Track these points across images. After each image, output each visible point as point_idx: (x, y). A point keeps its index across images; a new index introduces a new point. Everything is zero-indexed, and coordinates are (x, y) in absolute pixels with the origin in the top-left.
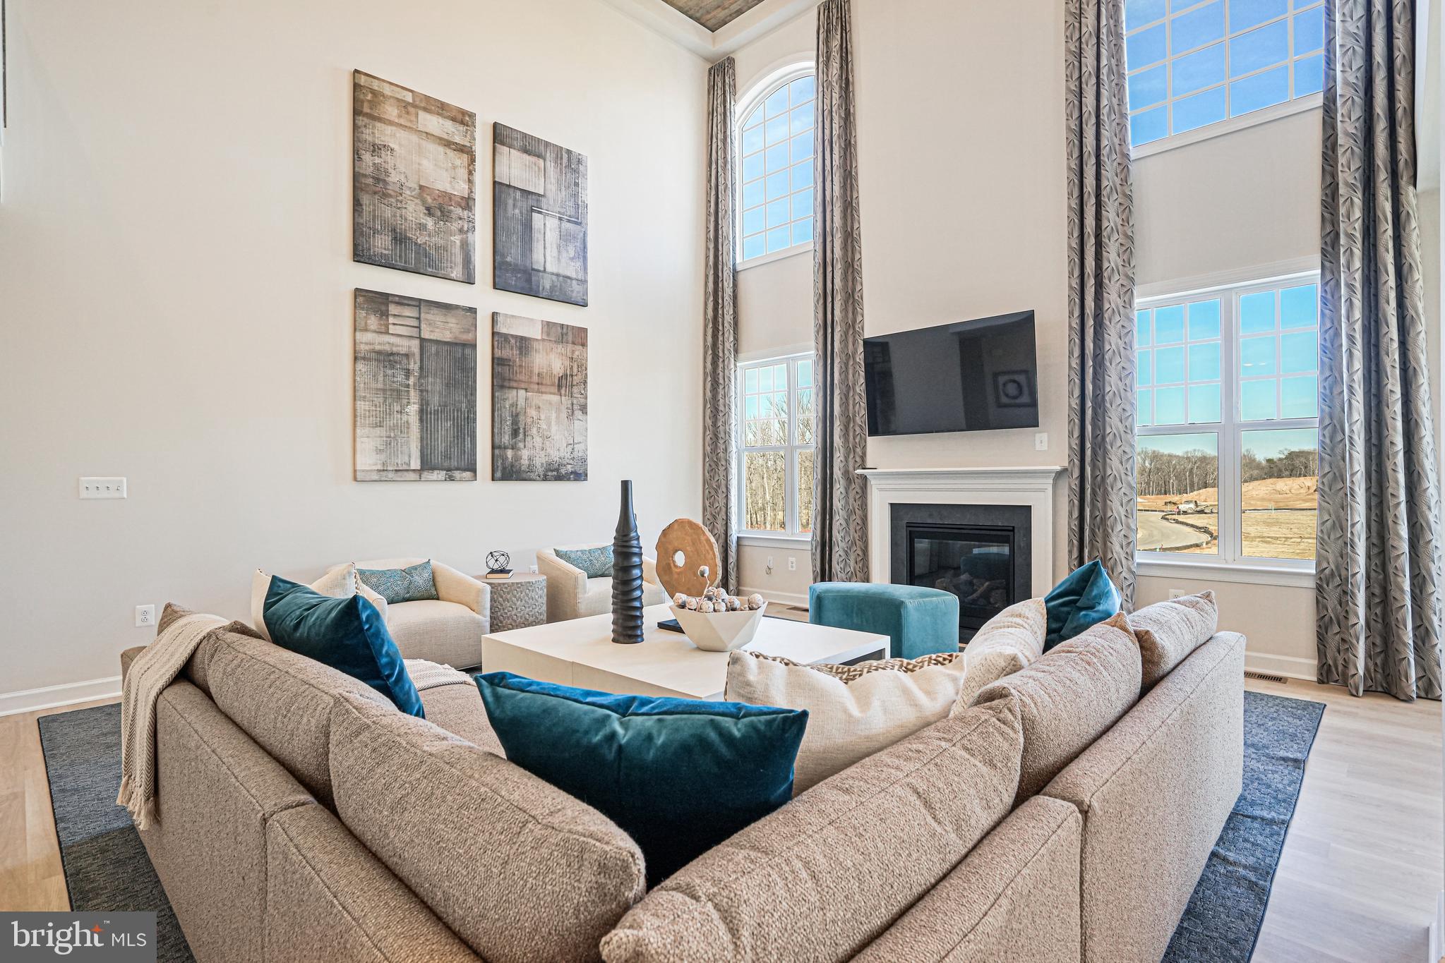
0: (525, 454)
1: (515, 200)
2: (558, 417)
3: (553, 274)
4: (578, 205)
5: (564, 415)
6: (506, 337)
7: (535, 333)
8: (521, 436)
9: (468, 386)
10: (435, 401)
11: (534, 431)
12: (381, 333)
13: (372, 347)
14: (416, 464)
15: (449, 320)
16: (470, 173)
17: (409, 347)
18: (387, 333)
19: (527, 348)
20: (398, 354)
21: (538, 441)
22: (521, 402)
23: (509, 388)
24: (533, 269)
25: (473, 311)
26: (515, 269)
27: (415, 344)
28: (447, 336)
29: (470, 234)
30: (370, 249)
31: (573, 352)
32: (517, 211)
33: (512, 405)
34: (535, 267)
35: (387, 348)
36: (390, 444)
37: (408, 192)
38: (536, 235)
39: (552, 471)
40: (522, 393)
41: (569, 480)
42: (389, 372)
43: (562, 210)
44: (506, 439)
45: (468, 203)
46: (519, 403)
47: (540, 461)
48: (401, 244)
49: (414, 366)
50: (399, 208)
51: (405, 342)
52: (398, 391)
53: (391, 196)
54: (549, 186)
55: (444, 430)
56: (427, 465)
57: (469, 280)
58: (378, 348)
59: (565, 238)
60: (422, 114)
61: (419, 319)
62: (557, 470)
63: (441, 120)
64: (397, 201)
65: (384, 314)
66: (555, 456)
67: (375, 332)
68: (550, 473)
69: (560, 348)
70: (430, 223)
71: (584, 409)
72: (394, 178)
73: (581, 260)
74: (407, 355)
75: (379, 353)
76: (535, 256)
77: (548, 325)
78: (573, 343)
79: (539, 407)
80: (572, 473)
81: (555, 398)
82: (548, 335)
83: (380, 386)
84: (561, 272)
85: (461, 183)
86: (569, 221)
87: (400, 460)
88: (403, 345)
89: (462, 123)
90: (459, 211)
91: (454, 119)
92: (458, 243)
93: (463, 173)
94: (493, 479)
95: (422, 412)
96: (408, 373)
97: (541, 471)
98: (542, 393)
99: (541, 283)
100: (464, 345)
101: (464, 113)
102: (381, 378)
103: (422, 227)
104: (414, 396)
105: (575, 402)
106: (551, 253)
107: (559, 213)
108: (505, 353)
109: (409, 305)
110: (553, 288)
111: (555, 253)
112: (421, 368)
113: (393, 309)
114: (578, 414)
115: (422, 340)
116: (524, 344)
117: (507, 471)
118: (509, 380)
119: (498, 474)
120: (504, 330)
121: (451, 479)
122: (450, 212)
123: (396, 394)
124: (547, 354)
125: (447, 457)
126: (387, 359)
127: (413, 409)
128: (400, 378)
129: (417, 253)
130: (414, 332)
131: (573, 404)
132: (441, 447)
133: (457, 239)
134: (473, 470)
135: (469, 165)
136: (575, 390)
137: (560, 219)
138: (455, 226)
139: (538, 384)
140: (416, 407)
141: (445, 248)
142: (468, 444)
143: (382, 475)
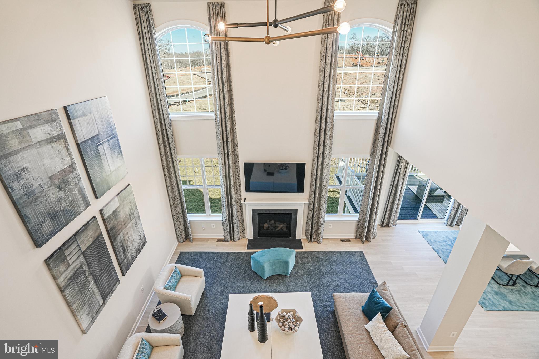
0: (129, 255)
1: (89, 146)
2: (133, 230)
3: (114, 171)
4: (112, 127)
5: (135, 227)
6: (109, 218)
7: (117, 204)
8: (126, 250)
10: (97, 272)
11: (129, 243)
12: (67, 268)
13: (67, 279)
14: (101, 302)
15: (89, 233)
16: (68, 149)
17: (80, 261)
18: (70, 266)
19: (117, 214)
20: (77, 270)
21: (131, 246)
22: (122, 238)
24: (107, 176)
25: (95, 217)
26: (101, 182)
28: (91, 240)
29: (80, 183)
30: (44, 236)
32: (93, 152)
33: (120, 242)
34: (107, 174)
35: (73, 272)
37: (46, 187)
39: (138, 251)
40: (121, 234)
41: (142, 248)
42: (78, 281)
43: (107, 135)
45: (73, 167)
47: (134, 252)
48: (55, 218)
49: (85, 267)
50: (46, 200)
51: (78, 261)
52: (84, 284)
53: (39, 197)
57: (88, 205)
58: (69, 276)
59: (112, 150)
60: (31, 131)
62: (139, 249)
63: (42, 127)
64: (43, 196)
65: (65, 259)
66: (137, 245)
68: (137, 253)
70: (62, 194)
71: (139, 218)
72: (36, 185)
73: (120, 154)
74: (81, 266)
75: (71, 277)
77: (119, 196)
79: (127, 233)
80: (142, 245)
81: (131, 224)
82: (121, 200)
85: (66, 158)
86: (111, 139)
87: (95, 308)
88: (77, 264)
89: (52, 120)
90: (72, 175)
91: (48, 122)
92: (77, 192)
93: (65, 151)
94: (124, 276)
95: (96, 282)
96: (84, 273)
97: (135, 255)
98: (127, 226)
99: (112, 180)
100: (97, 238)
101: (50, 113)
102: (76, 287)
103: (60, 199)
104: (90, 279)
105: (136, 218)
106: (110, 162)
107: (106, 138)
109: (72, 244)
110: (116, 178)
111: (111, 159)
112: (88, 265)
113: (66, 253)
114: (138, 222)
115: (83, 253)
116: (115, 213)
117: (126, 268)
118: (116, 233)
119: (124, 272)
120: (107, 215)
121: (113, 292)
122: (69, 180)
123: (84, 286)
124: (123, 209)
125: (109, 286)
126: (74, 276)
127: (92, 284)
128: (82, 278)
129: (64, 215)
130: (79, 253)
131: (136, 220)
132: (106, 285)
133: (76, 191)
134: (117, 281)
135: (65, 145)
137: (108, 141)
139: (124, 224)
140: (93, 282)
141: (74, 201)
142: (113, 273)
143: (93, 320)
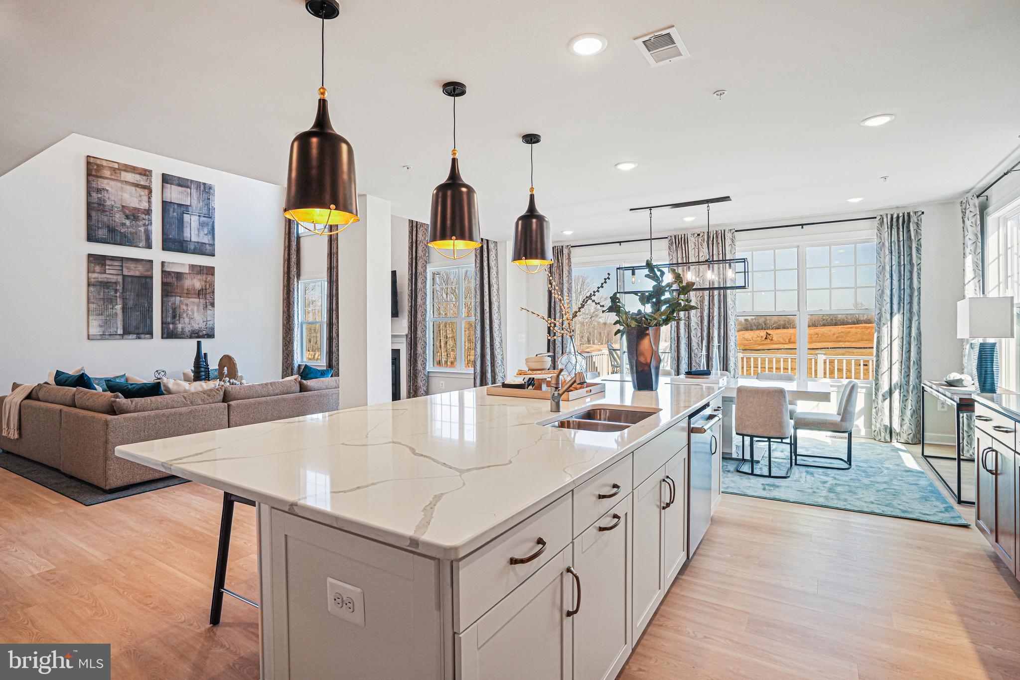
0: (180, 326)
1: (174, 209)
2: (198, 309)
3: (195, 242)
4: (209, 209)
5: (201, 307)
6: (169, 273)
7: (186, 270)
8: (177, 318)
9: (148, 296)
10: (130, 303)
11: (185, 315)
12: (102, 273)
13: (97, 280)
14: (120, 331)
15: (138, 266)
16: (149, 198)
17: (117, 279)
18: (105, 273)
19: (180, 277)
20: (111, 282)
21: (187, 320)
22: (177, 302)
23: (171, 296)
24: (184, 241)
25: (151, 261)
26: (174, 241)
27: (120, 278)
28: (137, 274)
29: (149, 227)
30: (96, 236)
31: (206, 278)
32: (175, 214)
33: (172, 304)
34: (185, 239)
35: (105, 280)
36: (106, 324)
37: (116, 209)
38: (185, 225)
39: (195, 334)
40: (178, 298)
41: (204, 338)
42: (106, 291)
43: (200, 212)
44: (169, 319)
45: (148, 212)
46: (176, 303)
47: (188, 329)
48: (112, 232)
49: (119, 287)
50: (111, 217)
51: (115, 277)
52: (111, 299)
53: (107, 211)
54: (193, 201)
55: (135, 317)
56: (126, 332)
57: (149, 246)
58: (100, 280)
59: (202, 225)
60: (123, 173)
61: (122, 266)
62: (197, 333)
63: (133, 175)
64: (110, 213)
65: (104, 265)
66: (196, 327)
67: (98, 273)
68: (193, 335)
69: (199, 277)
70: (128, 222)
71: (213, 305)
72: (108, 203)
73: (211, 235)
74: (116, 283)
75: (101, 282)
76: (185, 235)
77: (192, 267)
78: (207, 274)
79: (187, 305)
80: (206, 335)
81: (197, 300)
82: (192, 271)
83: (101, 296)
84: (200, 241)
85: (144, 203)
86: (204, 217)
87: (112, 330)
88: (113, 278)
89: (145, 175)
90: (143, 216)
91: (140, 174)
92: (143, 230)
93: (145, 198)
94: (162, 338)
95: (124, 309)
96: (116, 291)
97: (188, 334)
98: (189, 298)
99: (189, 247)
100: (146, 277)
101: (146, 170)
102: (102, 294)
103: (123, 224)
104: (119, 301)
105: (207, 302)
106: (194, 233)
107: (199, 213)
108: (169, 280)
109: (116, 260)
110: (195, 249)
111: (196, 232)
112: (123, 288)
113: (108, 262)
114: (210, 307)
115: (124, 276)
116: (179, 276)
117: (169, 334)
118: (171, 292)
119: (165, 336)
120: (168, 270)
121: (139, 338)
122: (138, 217)
123: (111, 301)
124: (192, 280)
125: (137, 328)
126: (105, 285)
127: (119, 307)
128: (112, 293)
129: (121, 237)
130: (120, 272)
131: (206, 303)
132: (134, 323)
133: (142, 229)
134: (150, 333)
135: (149, 194)
136: (208, 296)
137: (199, 216)
138: (141, 223)
139: (187, 294)
140: (120, 306)
141: (136, 233)
142: (148, 322)
143: (103, 337)
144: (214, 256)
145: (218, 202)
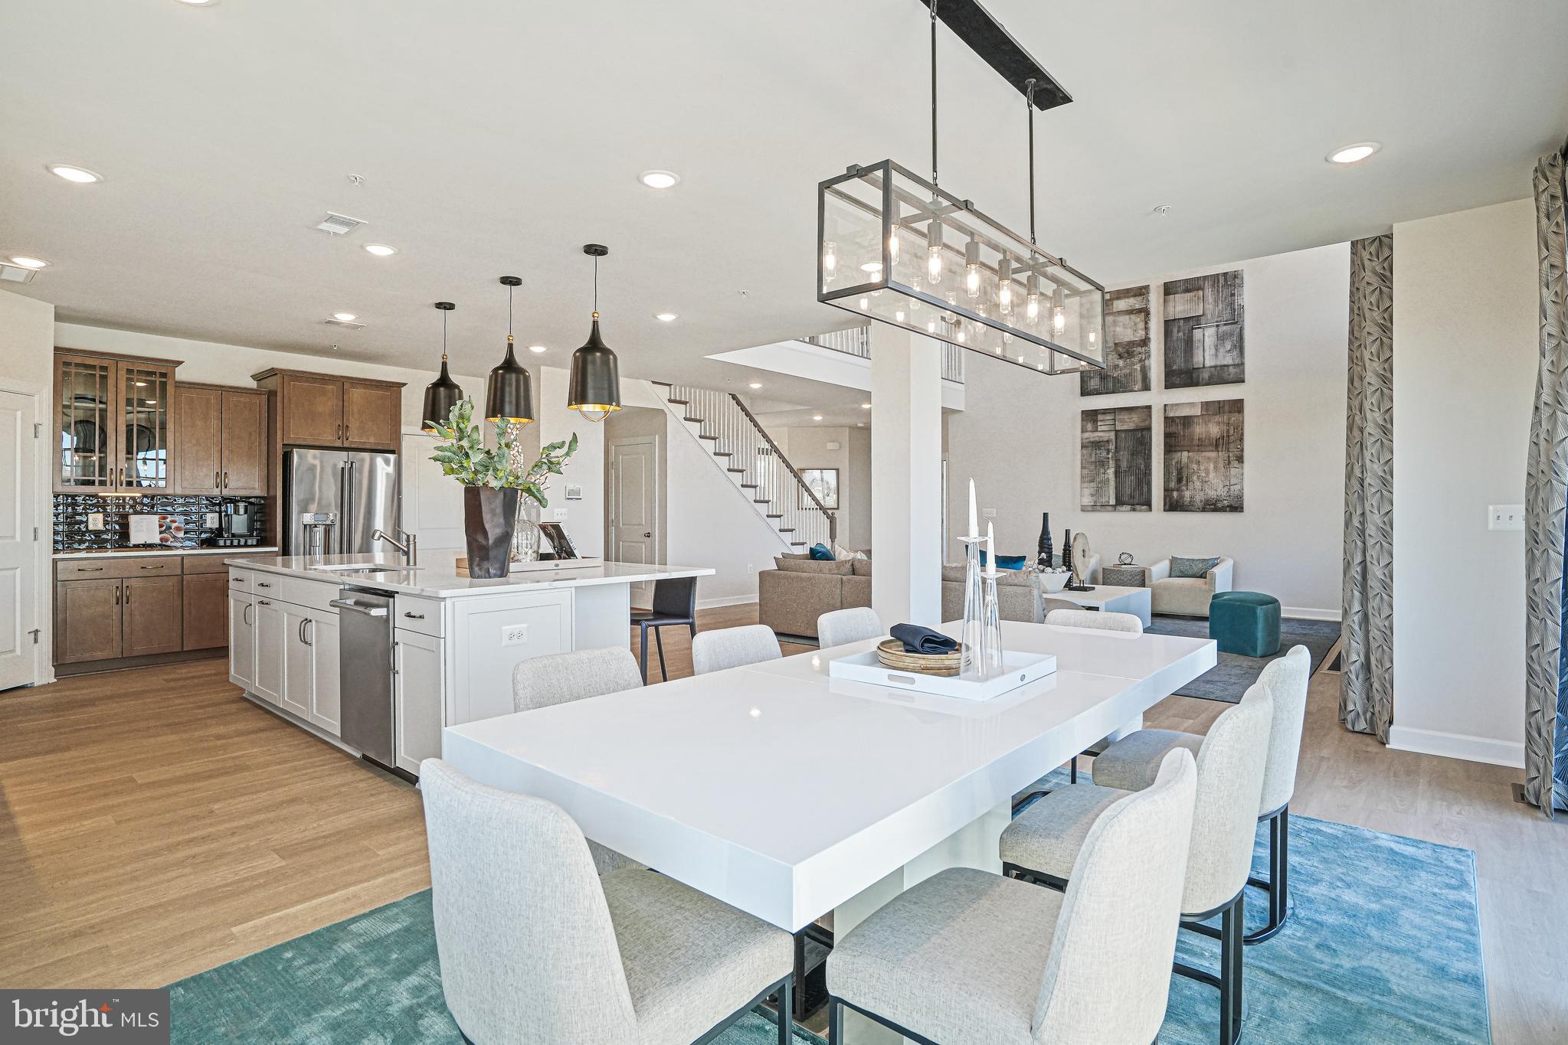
0: (1187, 494)
1: (1179, 327)
2: (1215, 468)
3: (1211, 367)
4: (1234, 309)
5: (1221, 465)
6: (1173, 419)
7: (1197, 411)
8: (1184, 482)
9: (1145, 453)
10: (1124, 465)
11: (1195, 478)
12: (1094, 431)
13: (1088, 440)
14: (1112, 502)
15: (1134, 416)
16: (1146, 323)
17: (1109, 436)
18: (1097, 431)
19: (1189, 423)
20: (1103, 441)
21: (1198, 484)
22: (1185, 460)
23: (1176, 451)
24: (1194, 369)
25: (1149, 408)
26: (1180, 372)
27: (1112, 434)
28: (1131, 426)
29: (1148, 361)
30: (1088, 388)
31: (1229, 419)
32: (1181, 334)
33: (1177, 463)
34: (1195, 367)
35: (1097, 439)
36: (1098, 492)
38: (1196, 344)
39: (1210, 505)
40: (1185, 454)
41: (1225, 511)
42: (1098, 452)
43: (1219, 319)
44: (1173, 485)
45: (1145, 342)
46: (1183, 460)
47: (1199, 498)
48: (1105, 380)
49: (1112, 447)
51: (1107, 434)
52: (1103, 462)
54: (1207, 306)
55: (1130, 481)
56: (1119, 502)
57: (1146, 387)
58: (1092, 440)
59: (1221, 338)
60: (1116, 303)
61: (1114, 419)
62: (1214, 504)
63: (1127, 300)
65: (1095, 421)
66: (1212, 494)
67: (1091, 431)
68: (1208, 507)
69: (1217, 418)
70: (1121, 363)
71: (1240, 459)
73: (1238, 349)
74: (1108, 441)
75: (1093, 442)
76: (1195, 360)
77: (1206, 405)
78: (1230, 412)
79: (1199, 462)
80: (1228, 506)
81: (1213, 454)
82: (1207, 410)
83: (1093, 460)
84: (1219, 363)
85: (1140, 331)
86: (1225, 325)
87: (1104, 500)
88: (1105, 436)
89: (1140, 295)
90: (1139, 349)
91: (1135, 296)
92: (1139, 368)
93: (1141, 325)
94: (1164, 511)
95: (1117, 473)
96: (1108, 451)
97: (1200, 505)
98: (1202, 452)
99: (1201, 377)
100: (1142, 430)
101: (1141, 288)
102: (1095, 456)
103: (1116, 367)
104: (1112, 463)
105: (1231, 455)
106: (1209, 352)
107: (1217, 322)
108: (1173, 429)
109: (1109, 413)
110: (1211, 377)
111: (1213, 351)
112: (1116, 447)
113: (1100, 417)
114: (1235, 464)
115: (1117, 432)
116: (1187, 421)
117: (1173, 505)
118: (1175, 446)
119: (1167, 507)
120: (1171, 415)
121: (1134, 510)
122: (1133, 352)
123: (1102, 464)
124: (1206, 424)
125: (1132, 497)
126: (1097, 445)
127: (1111, 471)
128: (1104, 454)
129: (1114, 382)
130: (1112, 427)
131: (1229, 457)
132: (1128, 492)
133: (1138, 367)
134: (1148, 504)
135: (1146, 319)
136: (1232, 446)
137: (1217, 326)
138: (1136, 359)
139: (1198, 446)
140: (1113, 469)
141: (1130, 374)
142: (1145, 489)
143: (1094, 508)
144: (1244, 382)
145: (1248, 297)
